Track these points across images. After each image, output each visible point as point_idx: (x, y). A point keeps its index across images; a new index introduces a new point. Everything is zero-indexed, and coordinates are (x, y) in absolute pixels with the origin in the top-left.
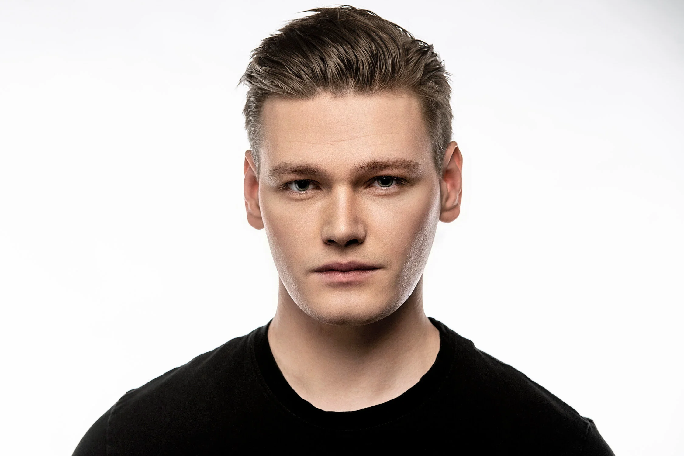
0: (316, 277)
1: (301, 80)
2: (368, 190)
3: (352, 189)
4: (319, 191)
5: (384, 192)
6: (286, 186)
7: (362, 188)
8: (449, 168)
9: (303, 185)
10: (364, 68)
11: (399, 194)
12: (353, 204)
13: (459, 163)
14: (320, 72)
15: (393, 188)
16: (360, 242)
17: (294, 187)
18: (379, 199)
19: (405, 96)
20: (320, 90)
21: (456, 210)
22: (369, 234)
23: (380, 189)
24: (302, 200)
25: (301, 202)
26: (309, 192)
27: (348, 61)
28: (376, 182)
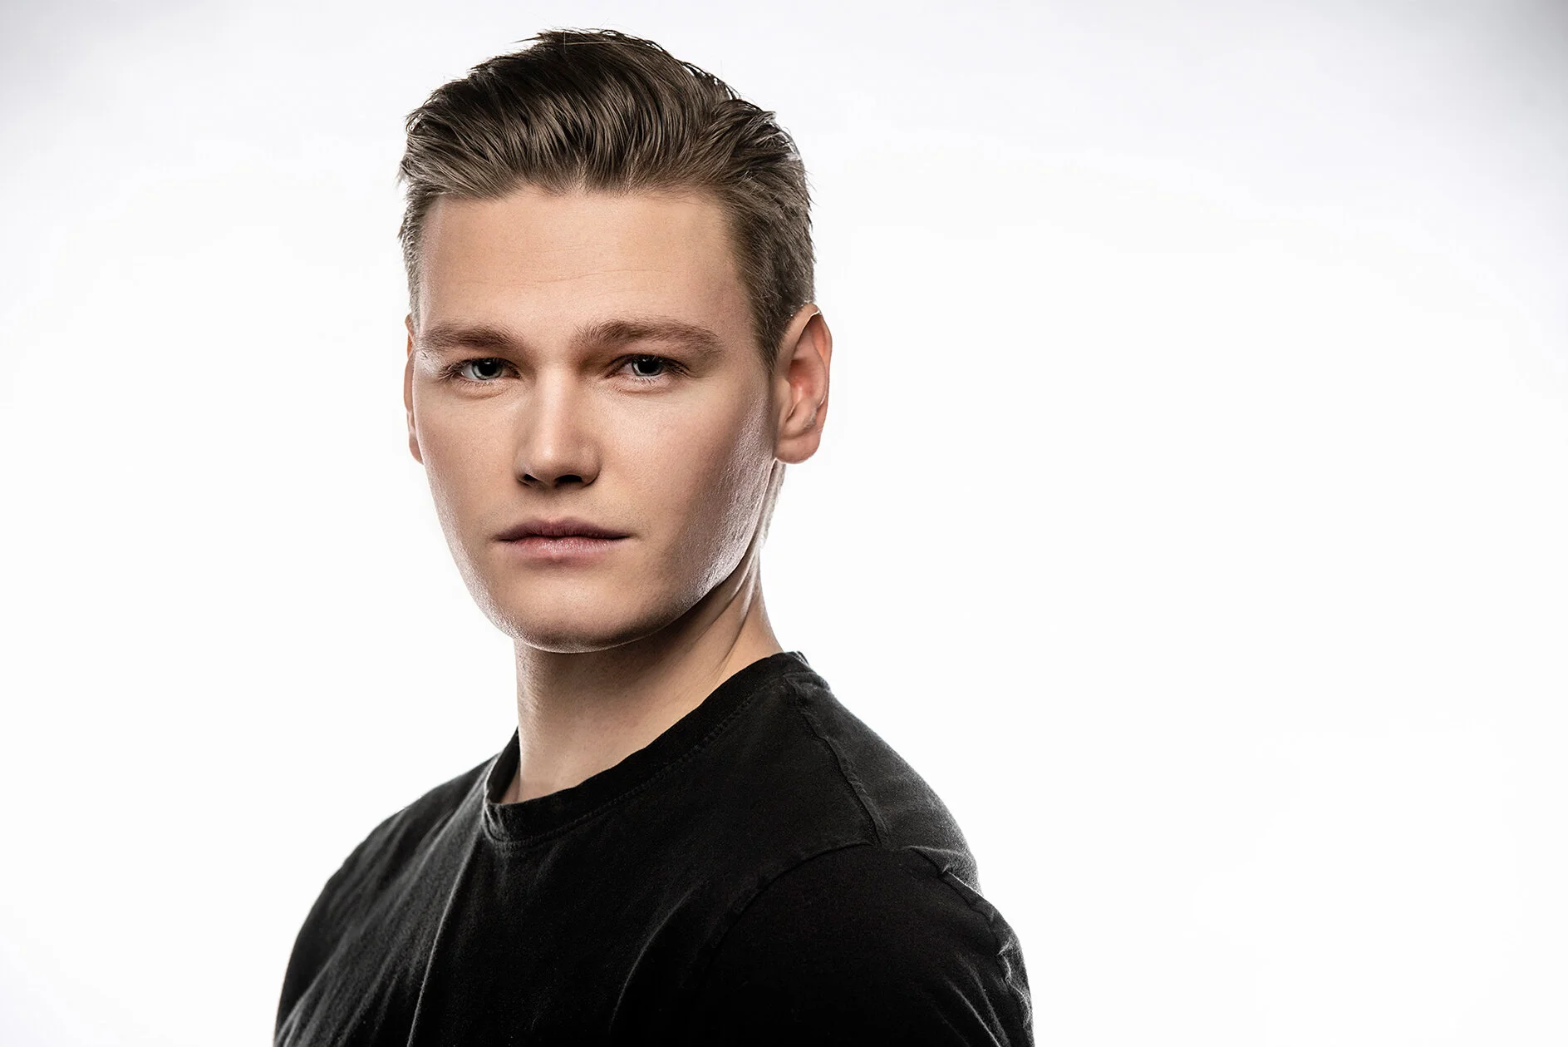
0: (501, 549)
1: (482, 161)
2: (609, 380)
3: (574, 378)
4: (516, 381)
5: (639, 386)
6: (454, 372)
7: (597, 377)
8: (799, 355)
9: (489, 368)
10: (605, 141)
11: (671, 392)
12: (573, 406)
13: (824, 350)
14: (519, 144)
15: (660, 380)
16: (586, 481)
17: (472, 373)
18: (629, 398)
19: (693, 199)
20: (520, 180)
21: (810, 439)
22: (605, 467)
23: (633, 380)
24: (482, 397)
25: (482, 402)
26: (498, 383)
27: (574, 124)
28: (629, 366)
